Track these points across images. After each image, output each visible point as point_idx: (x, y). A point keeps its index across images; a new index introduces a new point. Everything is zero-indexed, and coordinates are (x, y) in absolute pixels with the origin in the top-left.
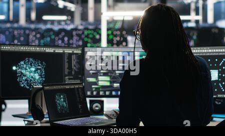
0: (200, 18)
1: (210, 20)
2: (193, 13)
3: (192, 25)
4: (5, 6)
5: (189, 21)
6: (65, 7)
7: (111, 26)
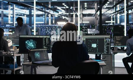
0: (114, 22)
1: (118, 22)
2: (112, 20)
3: (111, 24)
4: (44, 18)
5: (110, 23)
6: (65, 18)
7: (82, 25)
